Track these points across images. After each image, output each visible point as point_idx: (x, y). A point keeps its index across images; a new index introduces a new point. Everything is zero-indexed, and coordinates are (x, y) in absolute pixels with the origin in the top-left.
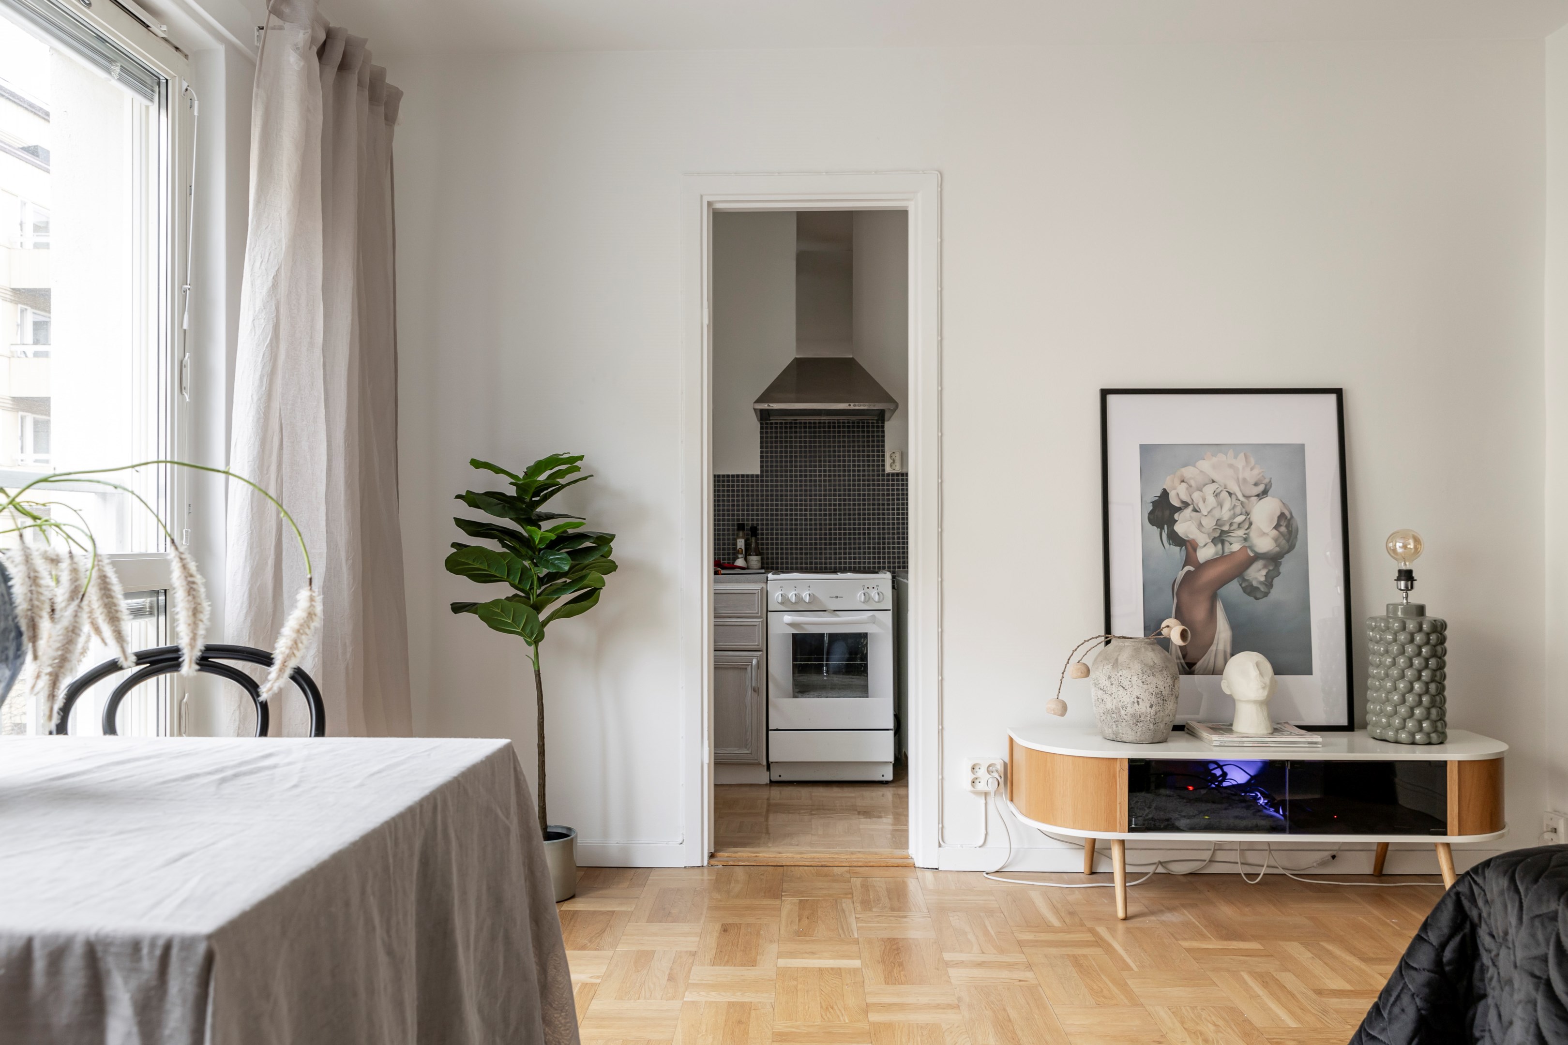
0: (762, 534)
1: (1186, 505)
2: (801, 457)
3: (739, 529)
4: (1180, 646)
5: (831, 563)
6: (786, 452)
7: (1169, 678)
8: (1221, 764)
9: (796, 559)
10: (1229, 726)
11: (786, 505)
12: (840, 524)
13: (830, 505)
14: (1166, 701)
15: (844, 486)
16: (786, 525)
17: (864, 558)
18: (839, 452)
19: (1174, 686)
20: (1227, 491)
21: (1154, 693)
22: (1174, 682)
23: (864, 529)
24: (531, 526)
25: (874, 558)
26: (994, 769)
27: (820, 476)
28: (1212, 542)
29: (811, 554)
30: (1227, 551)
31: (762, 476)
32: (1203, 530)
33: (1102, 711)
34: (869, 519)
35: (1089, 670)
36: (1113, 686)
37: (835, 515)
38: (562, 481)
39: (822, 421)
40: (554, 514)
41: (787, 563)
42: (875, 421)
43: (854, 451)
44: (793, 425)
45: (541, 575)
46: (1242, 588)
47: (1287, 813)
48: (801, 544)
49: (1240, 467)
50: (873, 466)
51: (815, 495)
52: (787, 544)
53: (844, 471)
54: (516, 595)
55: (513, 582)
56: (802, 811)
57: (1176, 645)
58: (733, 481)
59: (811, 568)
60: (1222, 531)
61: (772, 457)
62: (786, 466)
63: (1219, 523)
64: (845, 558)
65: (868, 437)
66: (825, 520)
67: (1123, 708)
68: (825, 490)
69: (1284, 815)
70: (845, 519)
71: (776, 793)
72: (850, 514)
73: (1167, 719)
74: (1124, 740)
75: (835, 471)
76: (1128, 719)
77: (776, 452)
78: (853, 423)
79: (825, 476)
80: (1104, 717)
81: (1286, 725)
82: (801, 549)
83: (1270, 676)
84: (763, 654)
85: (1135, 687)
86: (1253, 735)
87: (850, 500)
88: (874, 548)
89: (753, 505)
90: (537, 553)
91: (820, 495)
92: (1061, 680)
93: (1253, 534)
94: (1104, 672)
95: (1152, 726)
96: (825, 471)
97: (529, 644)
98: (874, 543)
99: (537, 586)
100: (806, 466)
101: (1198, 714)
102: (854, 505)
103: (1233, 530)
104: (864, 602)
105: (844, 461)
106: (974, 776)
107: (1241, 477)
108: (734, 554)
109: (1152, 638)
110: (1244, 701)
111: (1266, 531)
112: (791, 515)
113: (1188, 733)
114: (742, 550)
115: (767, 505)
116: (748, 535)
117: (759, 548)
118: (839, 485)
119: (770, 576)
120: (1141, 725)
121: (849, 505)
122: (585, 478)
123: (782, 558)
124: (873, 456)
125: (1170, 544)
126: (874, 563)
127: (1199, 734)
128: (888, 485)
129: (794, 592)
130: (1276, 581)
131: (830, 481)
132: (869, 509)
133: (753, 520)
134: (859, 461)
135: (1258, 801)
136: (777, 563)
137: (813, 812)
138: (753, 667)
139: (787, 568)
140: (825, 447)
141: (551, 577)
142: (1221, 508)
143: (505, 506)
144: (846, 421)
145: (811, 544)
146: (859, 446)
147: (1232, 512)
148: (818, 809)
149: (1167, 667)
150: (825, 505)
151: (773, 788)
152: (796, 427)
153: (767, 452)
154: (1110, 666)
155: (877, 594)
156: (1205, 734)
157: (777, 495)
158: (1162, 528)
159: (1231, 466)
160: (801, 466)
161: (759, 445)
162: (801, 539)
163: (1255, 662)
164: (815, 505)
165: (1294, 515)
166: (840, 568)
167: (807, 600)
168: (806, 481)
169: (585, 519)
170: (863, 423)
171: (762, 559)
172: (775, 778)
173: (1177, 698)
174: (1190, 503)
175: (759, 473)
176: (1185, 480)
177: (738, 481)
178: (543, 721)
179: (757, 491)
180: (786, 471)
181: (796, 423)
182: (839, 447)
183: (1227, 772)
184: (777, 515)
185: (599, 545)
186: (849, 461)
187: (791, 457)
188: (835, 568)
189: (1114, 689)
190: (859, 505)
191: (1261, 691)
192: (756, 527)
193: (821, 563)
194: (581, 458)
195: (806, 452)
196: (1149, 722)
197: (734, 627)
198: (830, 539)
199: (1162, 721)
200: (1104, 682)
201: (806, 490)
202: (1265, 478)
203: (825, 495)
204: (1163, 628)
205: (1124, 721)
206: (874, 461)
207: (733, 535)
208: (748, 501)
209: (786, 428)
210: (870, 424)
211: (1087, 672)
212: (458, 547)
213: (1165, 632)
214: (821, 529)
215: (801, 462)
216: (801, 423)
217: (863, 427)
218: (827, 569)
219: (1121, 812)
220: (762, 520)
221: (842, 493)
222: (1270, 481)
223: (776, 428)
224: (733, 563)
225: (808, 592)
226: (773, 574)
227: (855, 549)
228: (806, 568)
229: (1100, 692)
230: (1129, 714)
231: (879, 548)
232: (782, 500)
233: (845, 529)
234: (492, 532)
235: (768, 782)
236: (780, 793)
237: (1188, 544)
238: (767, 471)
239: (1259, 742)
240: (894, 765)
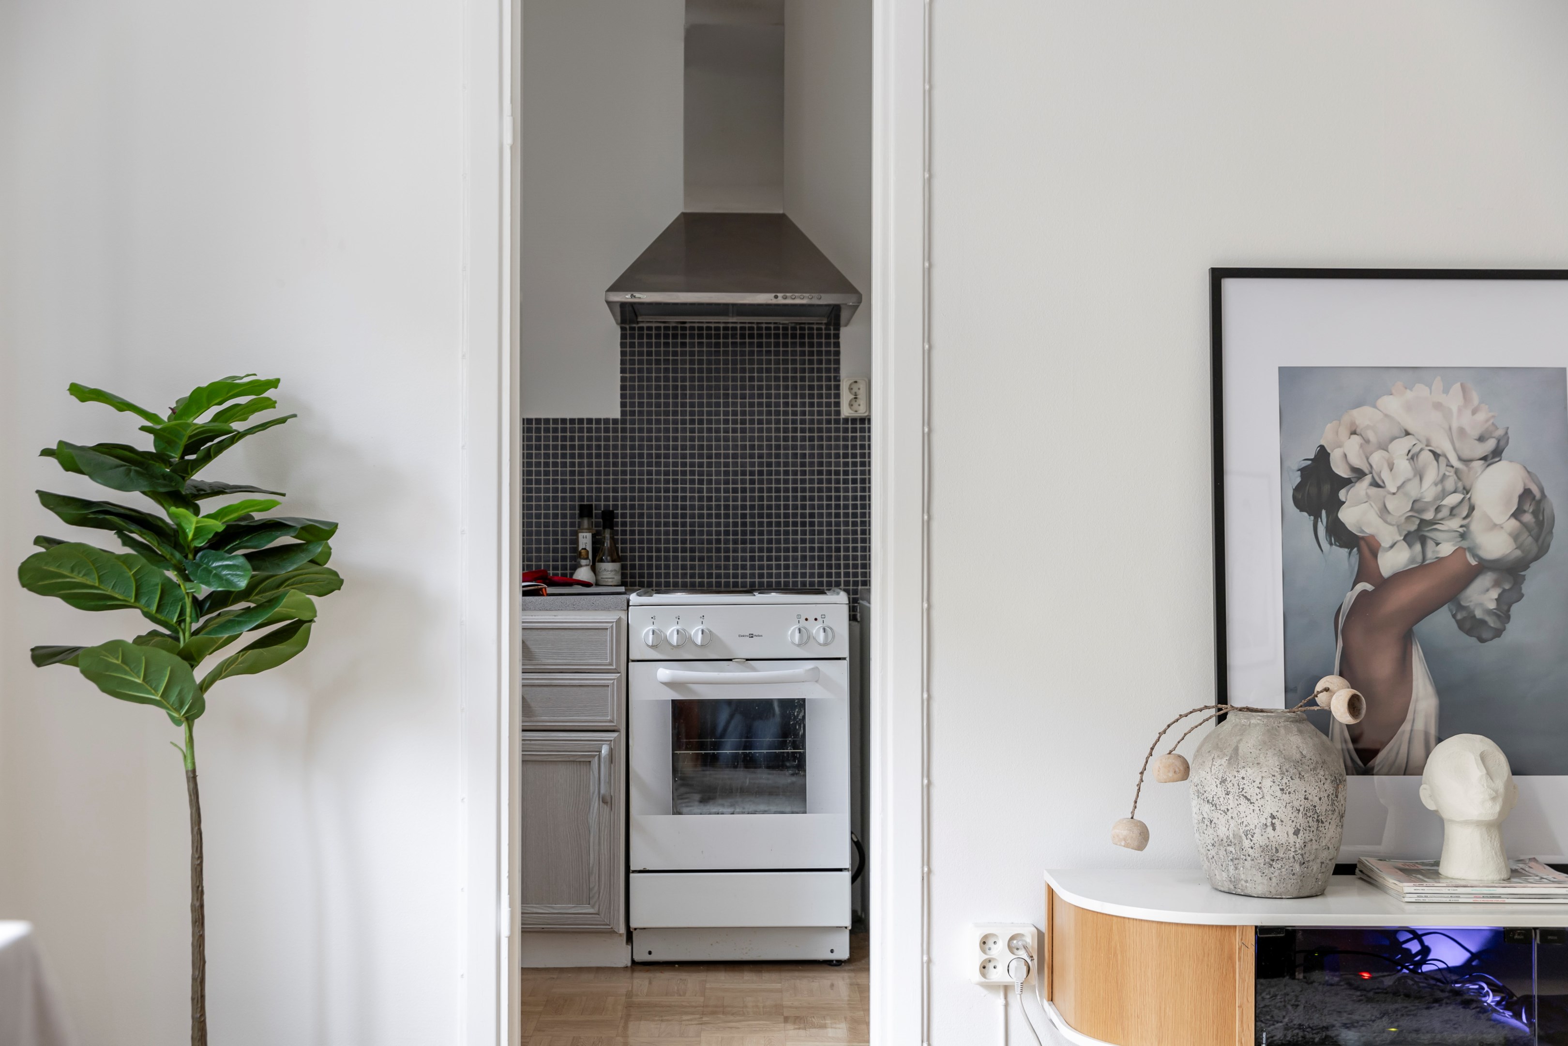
0: (624, 524)
1: (1360, 474)
2: (692, 388)
3: (581, 516)
4: (1347, 726)
5: (744, 576)
6: (666, 379)
7: (1329, 781)
8: (1420, 933)
9: (684, 567)
10: (1433, 865)
11: (667, 473)
12: (761, 507)
13: (744, 473)
14: (1322, 822)
15: (769, 439)
16: (667, 507)
17: (804, 567)
18: (760, 379)
19: (1337, 796)
20: (1430, 451)
21: (1301, 809)
22: (1337, 789)
23: (803, 516)
24: (177, 507)
25: (821, 566)
26: (1020, 943)
27: (726, 422)
28: (1404, 539)
29: (710, 559)
30: (1430, 556)
31: (624, 421)
32: (1389, 518)
33: (1210, 841)
34: (812, 499)
35: (1188, 767)
36: (1230, 796)
37: (752, 490)
38: (238, 426)
39: (730, 325)
40: (229, 485)
41: (667, 575)
42: (823, 327)
43: (786, 379)
44: (678, 333)
45: (201, 597)
46: (1457, 622)
47: (1536, 1021)
48: (692, 541)
49: (1455, 409)
50: (820, 405)
51: (718, 456)
52: (667, 541)
53: (769, 413)
54: (153, 634)
55: (146, 610)
56: (685, 1017)
57: (1340, 724)
58: (572, 430)
59: (710, 584)
60: (1422, 521)
61: (641, 388)
62: (667, 405)
63: (1417, 506)
64: (770, 567)
65: (811, 353)
66: (735, 499)
67: (1246, 835)
68: (735, 447)
69: (1530, 1024)
70: (770, 499)
71: (642, 982)
72: (778, 490)
73: (1324, 855)
74: (1248, 892)
75: (752, 413)
76: (1256, 855)
77: (649, 379)
78: (785, 329)
79: (735, 422)
80: (1213, 852)
81: (1532, 864)
82: (692, 550)
83: (1506, 778)
84: (619, 736)
85: (1268, 797)
86: (1475, 883)
87: (778, 464)
88: (821, 549)
89: (607, 473)
90: (190, 556)
91: (726, 456)
92: (1139, 785)
93: (1476, 526)
94: (1213, 771)
95: (1297, 868)
96: (735, 413)
97: (177, 722)
98: (821, 541)
99: (191, 617)
100: (701, 405)
101: (1380, 843)
102: (786, 473)
103: (1442, 519)
104: (799, 645)
105: (769, 396)
106: (985, 957)
107: (1455, 425)
108: (574, 559)
109: (1299, 711)
110: (1458, 822)
111: (1498, 521)
112: (675, 490)
113: (1361, 879)
114: (588, 552)
115: (633, 473)
116: (597, 525)
117: (617, 548)
118: (760, 439)
119: (634, 598)
120: (1279, 866)
121: (778, 473)
122: (283, 421)
123: (658, 567)
124: (820, 388)
125: (1331, 544)
126: (821, 575)
127: (1380, 880)
128: (845, 439)
129: (676, 627)
130: (1515, 609)
131: (743, 431)
132: (812, 481)
133: (607, 499)
134: (795, 396)
135: (1484, 999)
136: (650, 575)
137: (705, 1019)
138: (602, 760)
139: (667, 584)
140: (734, 370)
141: (219, 600)
142: (1421, 480)
143: (130, 470)
144: (772, 326)
145: (710, 542)
146: (795, 370)
147: (1440, 487)
148: (713, 1013)
149: (1324, 762)
150: (735, 473)
151: (636, 975)
152: (684, 336)
153: (632, 379)
154: (1224, 761)
155: (822, 631)
156: (1391, 881)
157: (650, 456)
158: (1317, 516)
159: (1438, 406)
160: (692, 405)
161: (618, 366)
162: (692, 533)
163: (1479, 753)
164: (718, 473)
165: (1546, 493)
166: (761, 584)
167: (699, 640)
168: (701, 431)
169: (284, 495)
170: (802, 329)
171: (623, 567)
172: (641, 956)
173: (1342, 817)
174: (1367, 471)
175: (617, 415)
176: (1358, 431)
177: (581, 430)
178: (201, 862)
179: (615, 447)
180: (667, 413)
181: (684, 329)
182: (760, 371)
183: (1431, 946)
184: (649, 490)
185: (308, 542)
186: (777, 396)
187: (675, 388)
188: (753, 584)
189: (1232, 802)
190: (795, 473)
191: (1489, 804)
192: (613, 511)
193: (727, 576)
194: (274, 383)
195: (701, 379)
196: (1292, 860)
197: (568, 689)
198: (744, 533)
199: (1316, 858)
200: (1213, 789)
201: (701, 447)
202: (1497, 429)
203: (735, 456)
204: (1319, 692)
205: (1249, 859)
206: (820, 396)
207: (572, 525)
208: (598, 465)
209: (666, 336)
210: (815, 332)
211: (1185, 771)
212: (46, 545)
213: (1321, 699)
214: (727, 516)
215: (692, 396)
216: (692, 328)
217: (802, 336)
218: (738, 587)
219: (1242, 1021)
220: (624, 499)
221: (765, 451)
222: (1506, 433)
223: (649, 336)
224: (572, 574)
225: (701, 627)
226: (639, 595)
227: (787, 550)
228: (701, 584)
229: (1207, 808)
230: (1257, 846)
231: (829, 549)
232: (658, 464)
233: (769, 516)
234: (108, 517)
235: (629, 964)
236: (650, 983)
237: (1362, 543)
238: (633, 413)
239: (1485, 896)
240: (851, 932)
